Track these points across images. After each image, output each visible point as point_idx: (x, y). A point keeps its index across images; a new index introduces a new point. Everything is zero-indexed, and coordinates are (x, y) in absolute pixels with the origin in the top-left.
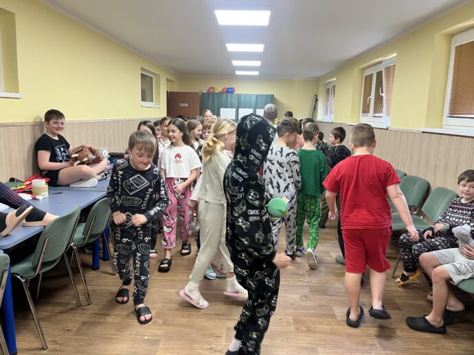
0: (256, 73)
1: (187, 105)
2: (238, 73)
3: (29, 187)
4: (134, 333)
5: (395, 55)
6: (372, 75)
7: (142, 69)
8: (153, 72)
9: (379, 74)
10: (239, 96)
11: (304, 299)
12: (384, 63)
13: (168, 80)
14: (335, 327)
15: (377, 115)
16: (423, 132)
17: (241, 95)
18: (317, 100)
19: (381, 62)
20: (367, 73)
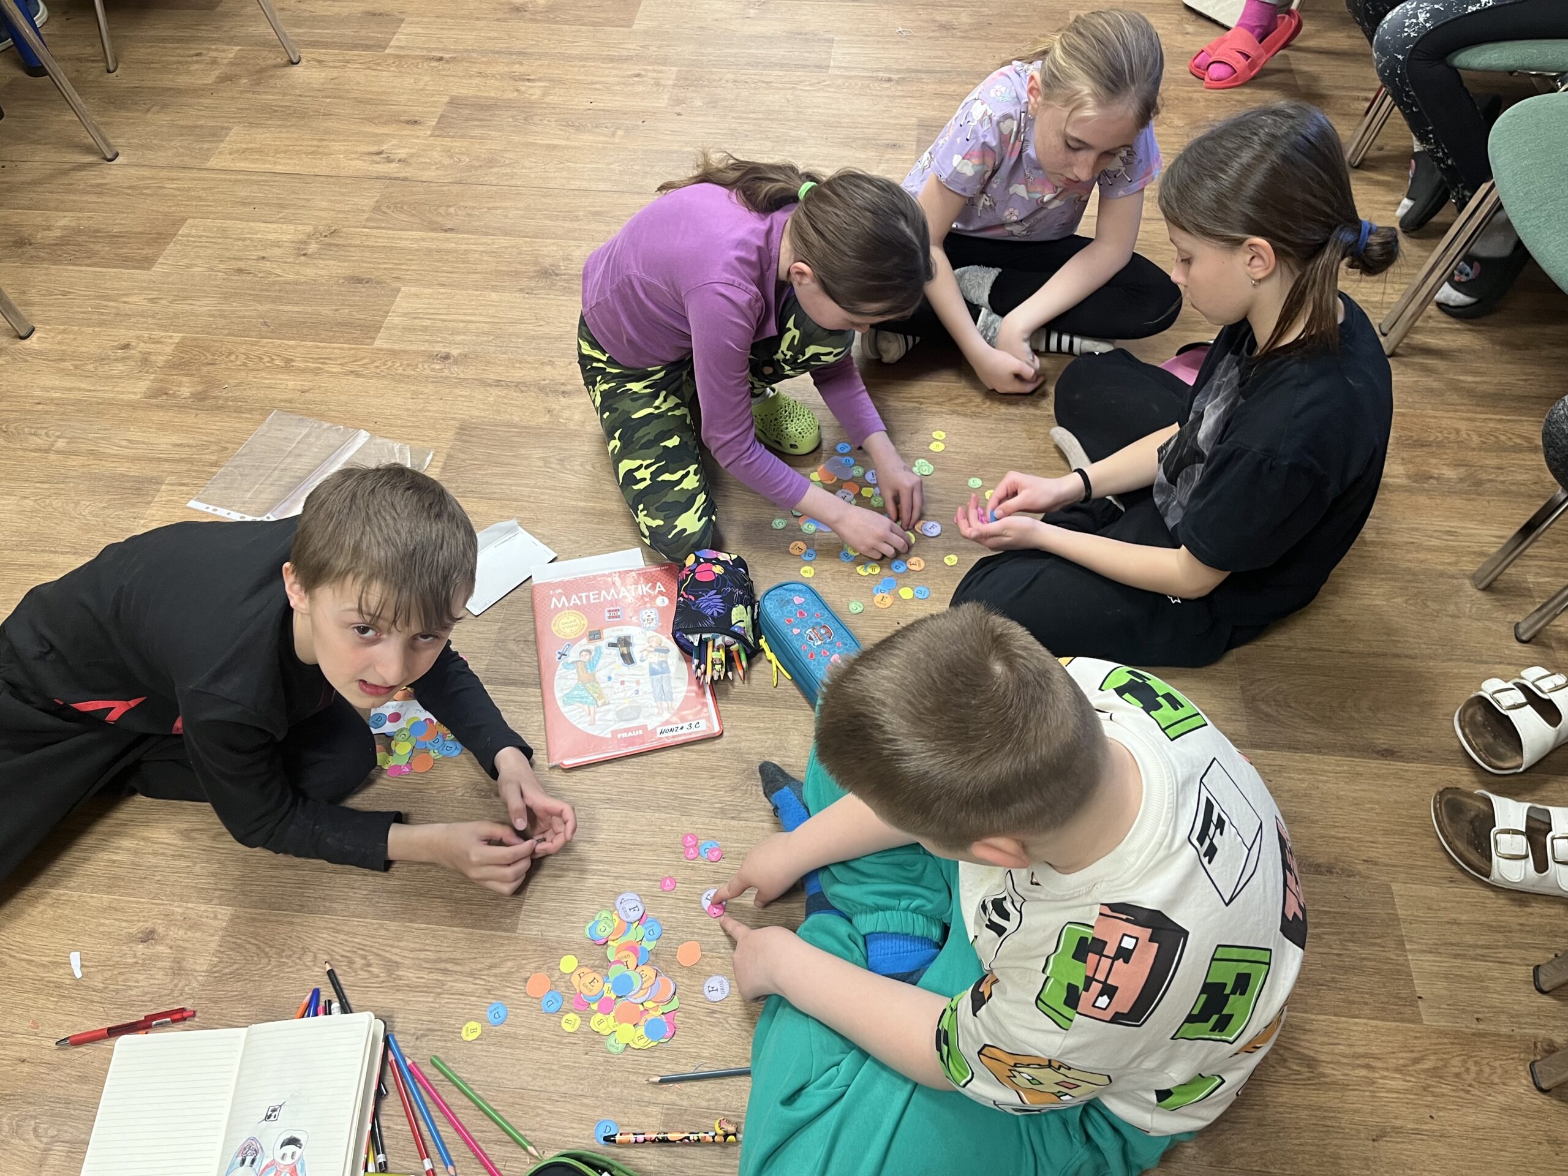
4: (61, 444)
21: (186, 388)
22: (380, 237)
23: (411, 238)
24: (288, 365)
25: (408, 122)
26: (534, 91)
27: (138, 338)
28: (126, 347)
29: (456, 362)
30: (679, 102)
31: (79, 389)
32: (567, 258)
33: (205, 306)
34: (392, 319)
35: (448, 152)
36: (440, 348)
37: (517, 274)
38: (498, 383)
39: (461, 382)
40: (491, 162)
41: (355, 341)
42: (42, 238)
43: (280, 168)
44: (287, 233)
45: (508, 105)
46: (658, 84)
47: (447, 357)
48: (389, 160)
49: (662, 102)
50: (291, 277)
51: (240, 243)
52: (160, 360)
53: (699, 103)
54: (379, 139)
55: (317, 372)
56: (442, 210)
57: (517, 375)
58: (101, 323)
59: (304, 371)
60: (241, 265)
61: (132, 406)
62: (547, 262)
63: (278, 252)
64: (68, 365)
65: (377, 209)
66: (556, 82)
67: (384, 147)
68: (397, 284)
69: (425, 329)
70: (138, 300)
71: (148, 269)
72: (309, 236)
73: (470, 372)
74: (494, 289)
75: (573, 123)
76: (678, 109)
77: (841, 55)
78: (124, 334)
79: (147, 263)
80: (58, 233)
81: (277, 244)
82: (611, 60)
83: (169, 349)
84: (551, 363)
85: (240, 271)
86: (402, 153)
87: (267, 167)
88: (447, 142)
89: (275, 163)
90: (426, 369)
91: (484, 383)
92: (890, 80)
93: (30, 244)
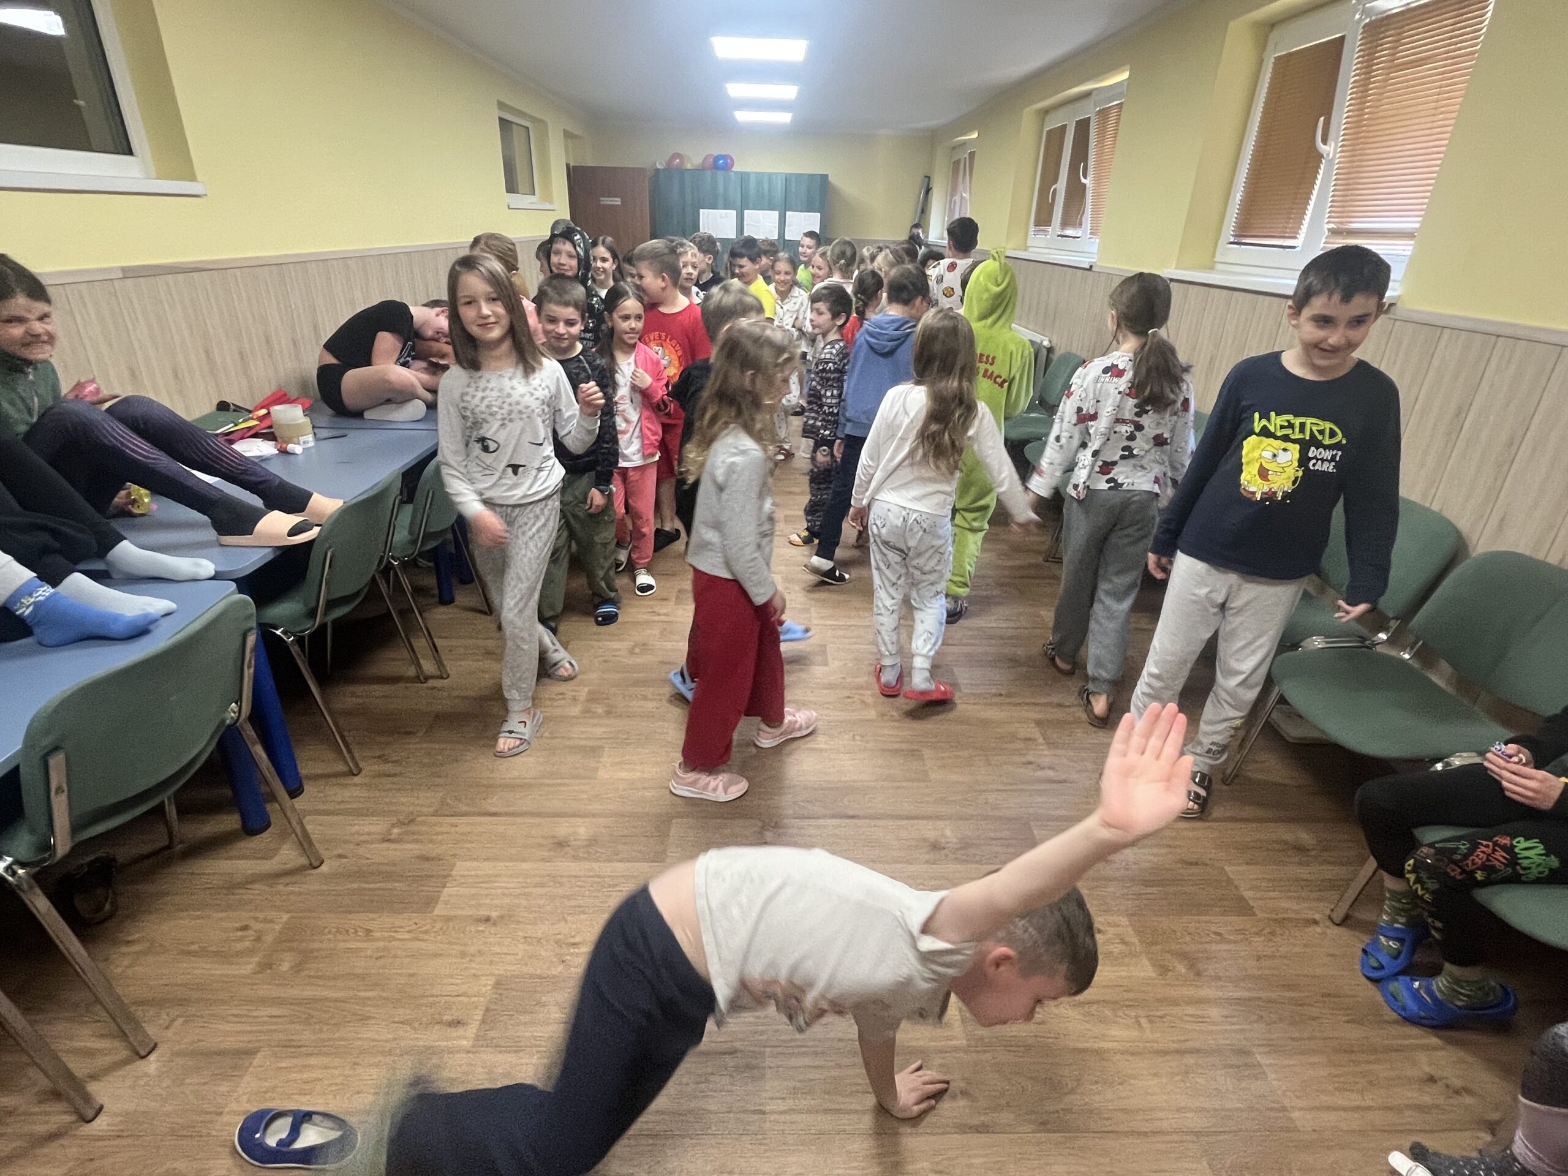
0: (784, 118)
1: (617, 201)
2: (742, 116)
3: (266, 423)
5: (1125, 75)
6: (1064, 127)
7: (501, 105)
8: (529, 112)
9: (1083, 126)
10: (744, 177)
12: (1093, 97)
13: (567, 135)
15: (1069, 232)
17: (748, 174)
18: (928, 190)
19: (1087, 95)
20: (1053, 123)
48: (659, 615)
85: (605, 661)
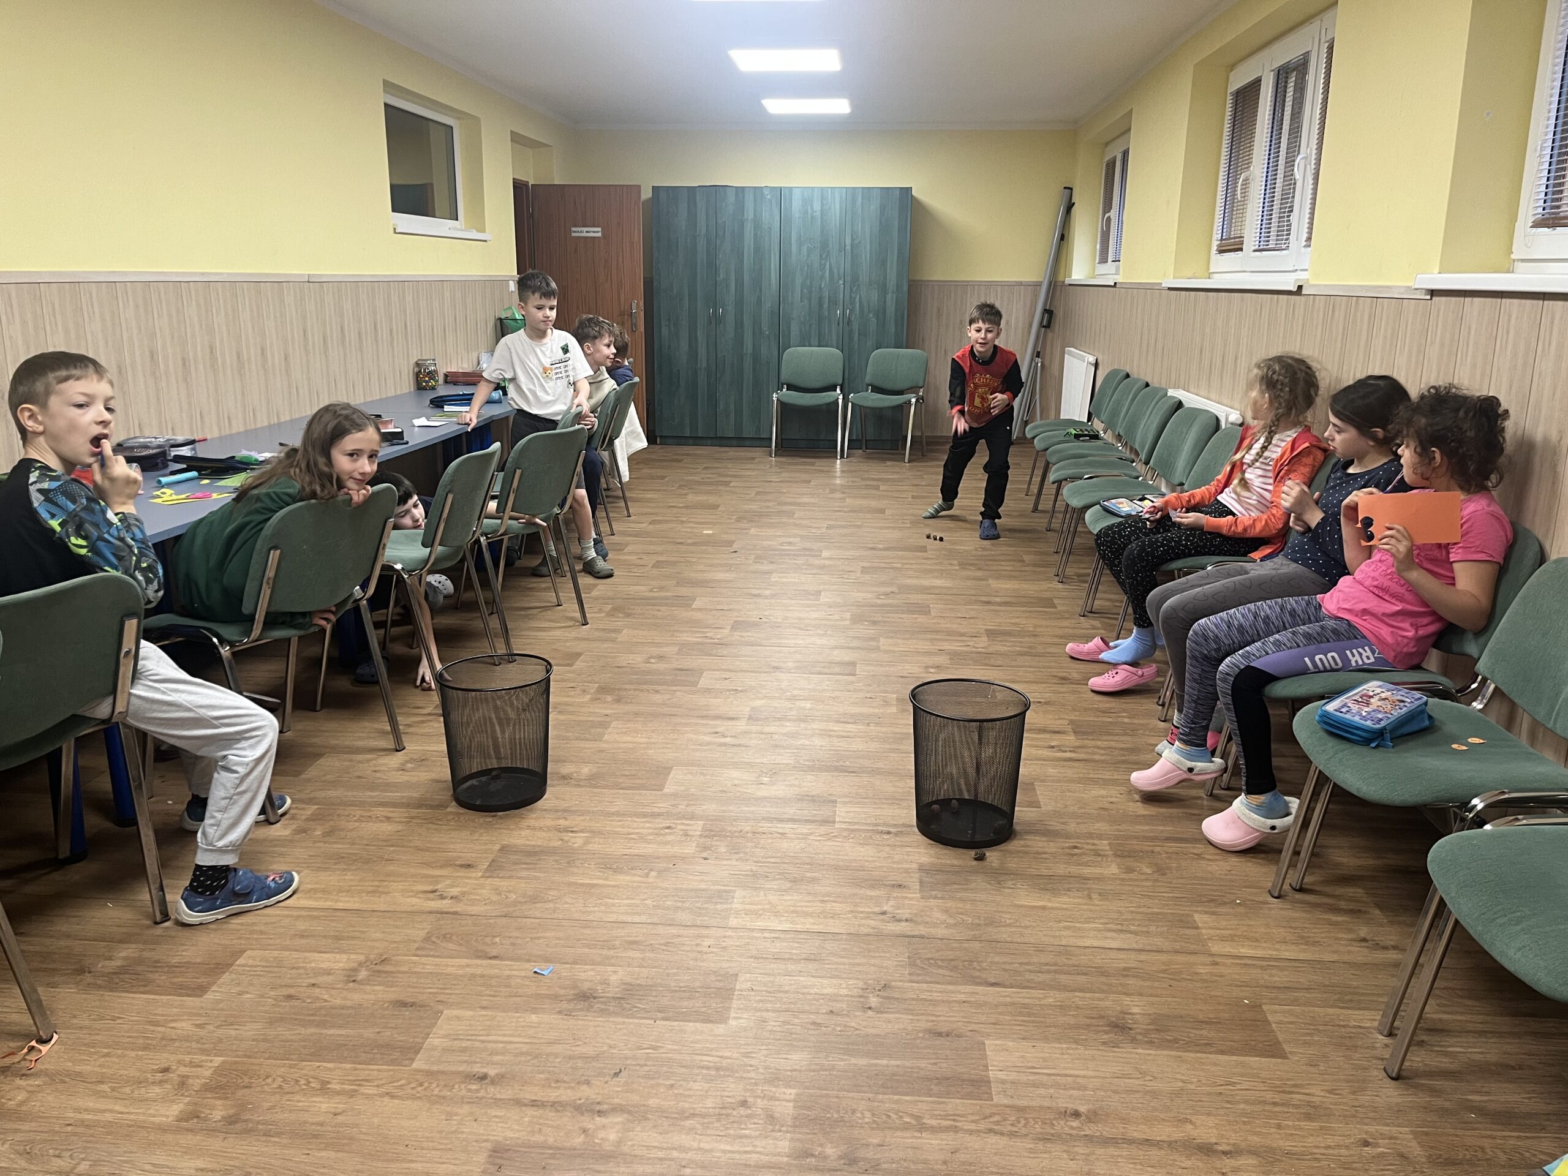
0: (840, 106)
1: (596, 232)
2: (776, 106)
7: (388, 86)
11: (874, 1001)
13: (516, 138)
14: (974, 1142)
16: (1433, 293)
17: (791, 189)
18: (1070, 206)
21: (218, 1112)
22: (429, 964)
23: (455, 965)
24: (324, 1088)
25: (461, 866)
26: (577, 840)
27: (179, 1062)
28: (166, 1070)
29: (493, 1083)
30: (706, 848)
31: (111, 1111)
32: (605, 982)
33: (250, 1030)
34: (434, 1040)
35: (497, 891)
36: (478, 1069)
37: (556, 997)
38: (534, 1104)
39: (498, 1102)
40: (535, 899)
41: (393, 1062)
42: (103, 967)
43: (340, 905)
44: (339, 962)
45: (553, 851)
46: (686, 835)
47: (484, 1077)
48: (442, 897)
49: (690, 849)
50: (338, 1002)
51: (294, 971)
52: (197, 1084)
53: (723, 850)
54: (437, 879)
55: (352, 1094)
56: (488, 940)
57: (553, 1095)
58: (145, 1048)
59: (338, 1093)
60: (291, 991)
61: (162, 1129)
62: (586, 986)
63: (329, 979)
64: (105, 1087)
65: (427, 939)
66: (599, 833)
67: (439, 887)
68: (441, 1007)
69: (464, 1050)
70: (185, 1026)
71: (201, 996)
72: (360, 964)
73: (506, 1093)
74: (534, 1011)
75: (610, 865)
76: (705, 855)
77: (843, 813)
78: (164, 1058)
79: (200, 990)
80: (119, 963)
81: (328, 972)
82: (645, 815)
83: (208, 1073)
84: (588, 1083)
85: (290, 997)
86: (455, 891)
87: (328, 904)
88: (497, 882)
89: (337, 901)
90: (461, 1090)
91: (518, 1103)
92: (889, 833)
93: (90, 972)
